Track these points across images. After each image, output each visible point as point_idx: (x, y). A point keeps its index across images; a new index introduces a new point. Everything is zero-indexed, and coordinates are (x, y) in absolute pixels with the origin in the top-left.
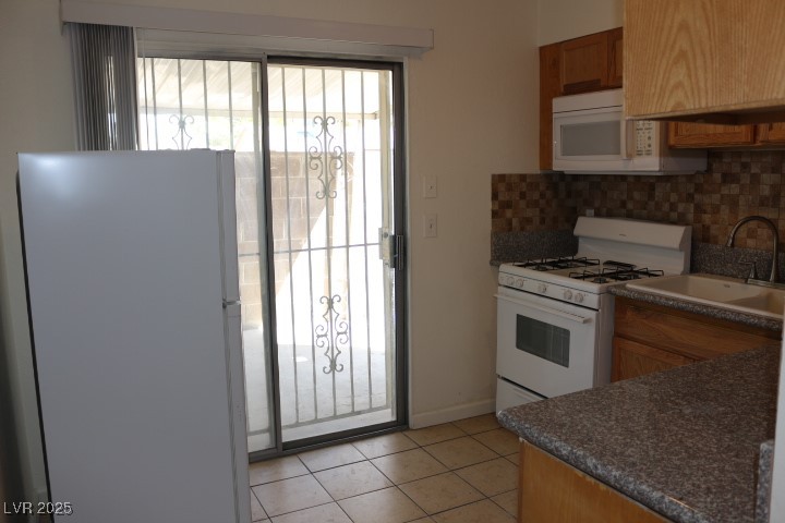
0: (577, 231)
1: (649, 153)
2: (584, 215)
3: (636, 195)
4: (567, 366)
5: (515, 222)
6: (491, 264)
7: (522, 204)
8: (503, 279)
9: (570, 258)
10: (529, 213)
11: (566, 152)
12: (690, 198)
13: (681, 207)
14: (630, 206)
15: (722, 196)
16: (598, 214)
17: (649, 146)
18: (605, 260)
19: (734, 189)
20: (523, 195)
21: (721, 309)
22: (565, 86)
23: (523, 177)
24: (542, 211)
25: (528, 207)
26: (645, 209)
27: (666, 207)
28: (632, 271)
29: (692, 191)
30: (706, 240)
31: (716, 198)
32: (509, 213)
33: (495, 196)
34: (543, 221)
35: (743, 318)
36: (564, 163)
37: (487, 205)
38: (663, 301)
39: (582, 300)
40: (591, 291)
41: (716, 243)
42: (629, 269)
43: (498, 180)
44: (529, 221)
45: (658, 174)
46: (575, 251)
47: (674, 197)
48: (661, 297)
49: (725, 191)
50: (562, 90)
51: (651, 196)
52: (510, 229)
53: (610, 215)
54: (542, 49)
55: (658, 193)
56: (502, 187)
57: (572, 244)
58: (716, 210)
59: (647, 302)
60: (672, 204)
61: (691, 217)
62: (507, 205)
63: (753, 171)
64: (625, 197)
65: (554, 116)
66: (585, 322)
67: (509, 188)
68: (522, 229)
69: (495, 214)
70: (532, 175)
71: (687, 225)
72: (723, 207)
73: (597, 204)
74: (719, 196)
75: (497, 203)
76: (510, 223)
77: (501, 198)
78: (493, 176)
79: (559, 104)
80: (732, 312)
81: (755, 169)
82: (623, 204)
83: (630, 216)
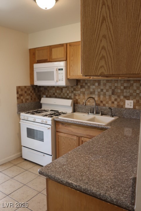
0: (42, 102)
1: (62, 80)
2: (43, 97)
3: (58, 91)
4: (43, 142)
5: (24, 100)
6: (18, 113)
7: (26, 94)
8: (22, 117)
9: (40, 109)
10: (28, 97)
11: (38, 79)
12: (72, 92)
13: (70, 95)
14: (56, 94)
15: (81, 91)
16: (47, 97)
17: (62, 78)
18: (50, 110)
19: (84, 90)
20: (26, 92)
21: (86, 123)
22: (37, 61)
23: (25, 87)
24: (31, 96)
25: (27, 95)
26: (60, 95)
27: (66, 94)
28: (58, 113)
29: (73, 90)
30: (77, 103)
31: (79, 92)
32: (22, 97)
33: (18, 93)
34: (32, 99)
35: (92, 125)
36: (37, 83)
37: (15, 96)
38: (70, 122)
39: (46, 123)
40: (49, 120)
41: (80, 104)
42: (57, 112)
43: (18, 88)
44: (28, 99)
45: (65, 86)
46: (41, 107)
47: (68, 92)
48: (69, 120)
49: (81, 90)
50: (36, 62)
51: (62, 91)
52: (22, 102)
53: (50, 97)
54: (30, 50)
55: (64, 91)
56: (19, 90)
57: (40, 106)
58: (79, 95)
59: (65, 122)
60: (67, 94)
61: (73, 97)
62: (21, 95)
63: (88, 85)
64: (54, 92)
65: (34, 69)
66: (48, 129)
67: (22, 90)
68: (26, 102)
69: (18, 98)
70: (28, 86)
71: (72, 99)
72: (81, 94)
73: (46, 94)
74: (80, 91)
75: (18, 95)
76: (22, 100)
77: (19, 93)
78: (17, 87)
79: (36, 66)
80: (89, 123)
81: (89, 85)
82: (54, 94)
83: (56, 97)
